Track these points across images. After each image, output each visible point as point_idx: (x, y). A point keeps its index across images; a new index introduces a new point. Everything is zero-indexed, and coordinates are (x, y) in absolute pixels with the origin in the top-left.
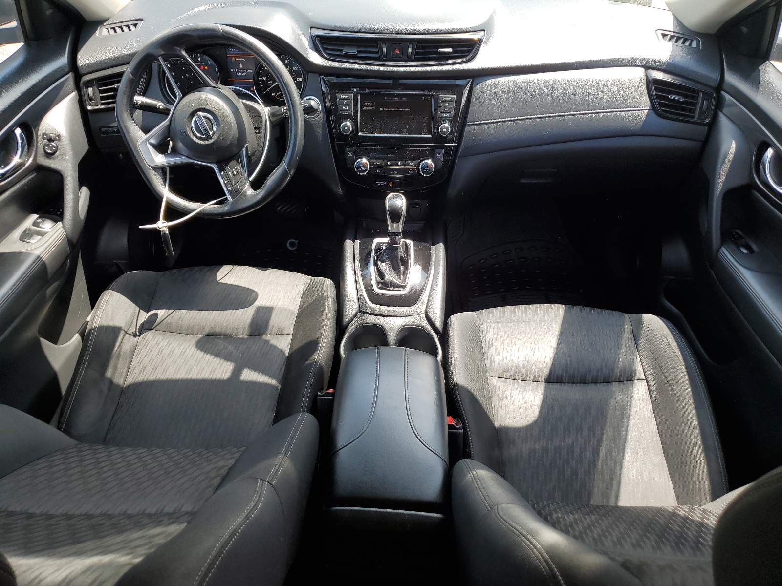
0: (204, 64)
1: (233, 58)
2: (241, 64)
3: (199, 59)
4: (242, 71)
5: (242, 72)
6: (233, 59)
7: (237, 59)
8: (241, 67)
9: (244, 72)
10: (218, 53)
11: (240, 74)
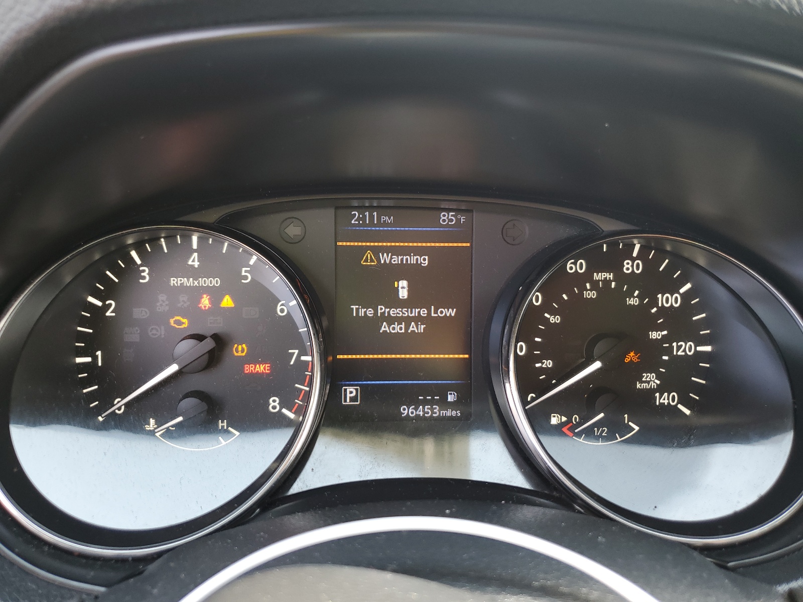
0: (215, 282)
1: (369, 254)
2: (404, 283)
3: (194, 261)
4: (405, 313)
5: (408, 321)
6: (368, 261)
7: (385, 258)
8: (403, 294)
9: (418, 319)
10: (293, 231)
11: (398, 328)
